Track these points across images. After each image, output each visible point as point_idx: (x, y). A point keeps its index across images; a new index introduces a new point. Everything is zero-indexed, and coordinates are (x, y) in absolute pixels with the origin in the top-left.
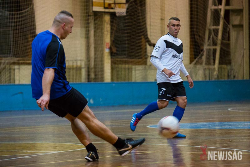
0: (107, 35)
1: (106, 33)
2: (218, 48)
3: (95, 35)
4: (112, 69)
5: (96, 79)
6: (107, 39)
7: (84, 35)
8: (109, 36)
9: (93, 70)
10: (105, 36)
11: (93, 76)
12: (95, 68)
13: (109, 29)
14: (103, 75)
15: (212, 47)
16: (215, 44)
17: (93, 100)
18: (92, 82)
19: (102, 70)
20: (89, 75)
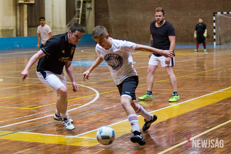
2: (80, 19)
3: (20, 14)
4: (28, 30)
5: (20, 35)
6: (26, 16)
7: (14, 14)
8: (26, 14)
9: (19, 31)
11: (19, 34)
12: (20, 29)
14: (23, 33)
15: (77, 19)
16: (78, 17)
17: (19, 45)
18: (18, 37)
19: (23, 31)
20: (17, 33)
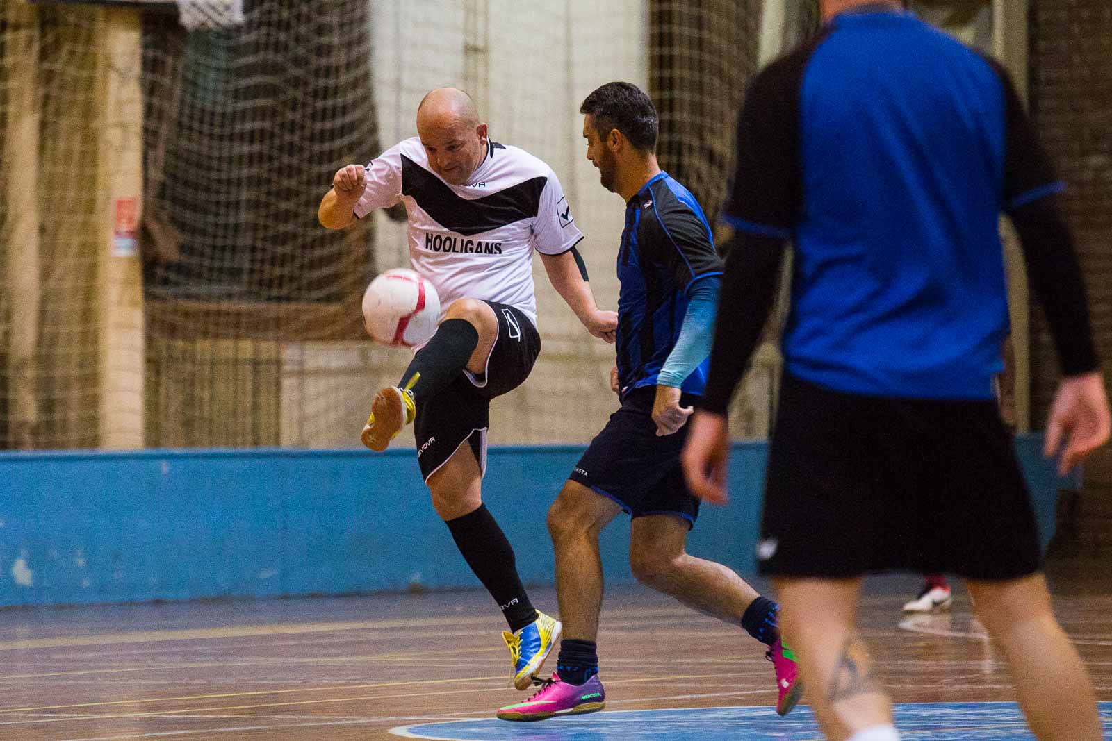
0: (122, 149)
1: (113, 135)
4: (154, 364)
5: (47, 431)
8: (133, 159)
9: (30, 373)
10: (112, 155)
11: (28, 408)
13: (134, 112)
18: (25, 452)
19: (91, 378)
